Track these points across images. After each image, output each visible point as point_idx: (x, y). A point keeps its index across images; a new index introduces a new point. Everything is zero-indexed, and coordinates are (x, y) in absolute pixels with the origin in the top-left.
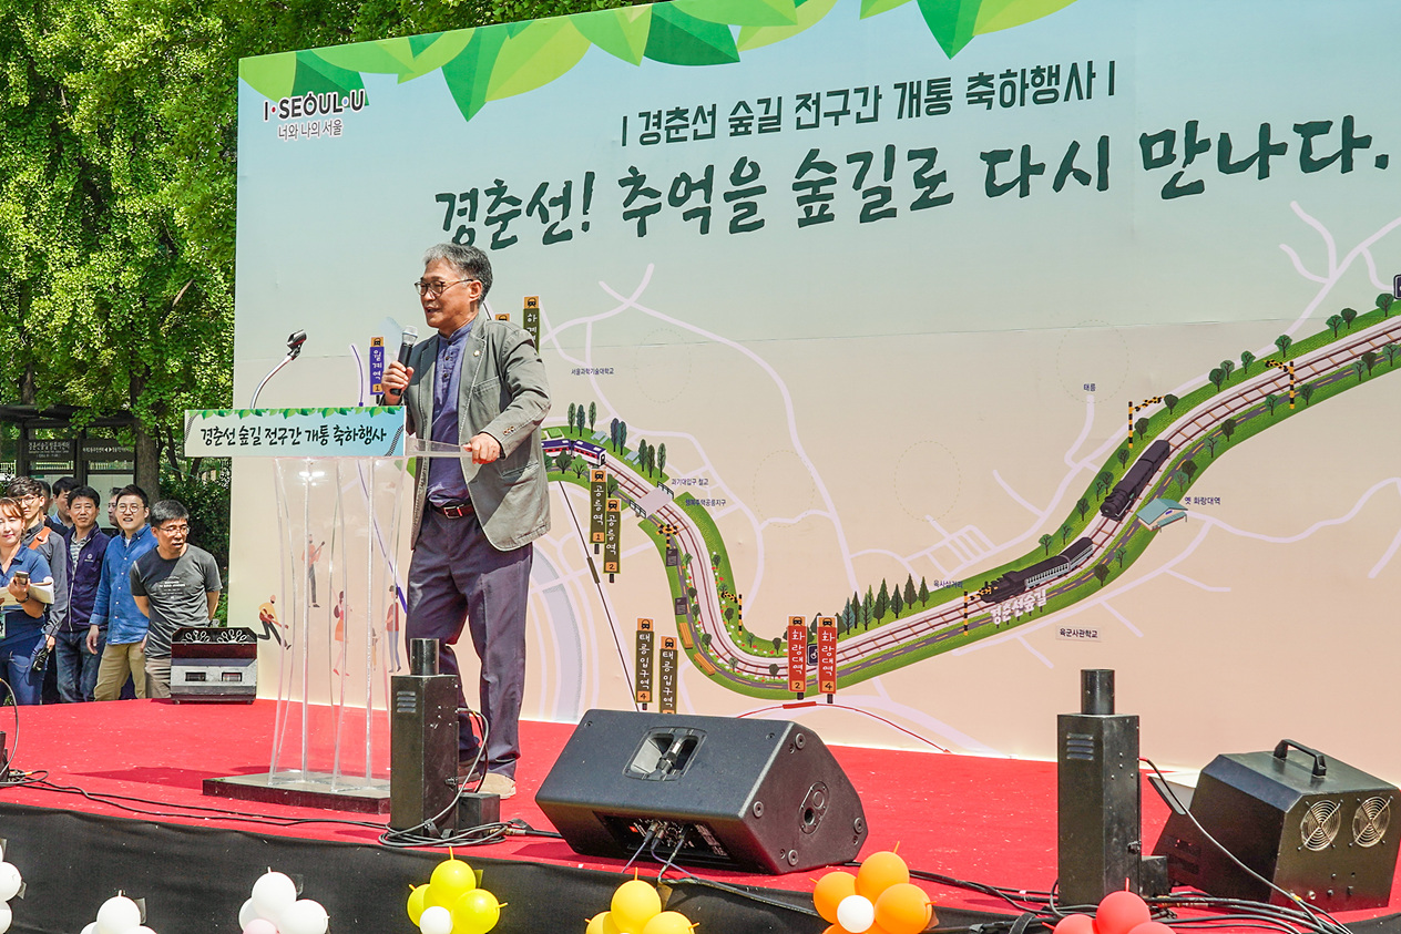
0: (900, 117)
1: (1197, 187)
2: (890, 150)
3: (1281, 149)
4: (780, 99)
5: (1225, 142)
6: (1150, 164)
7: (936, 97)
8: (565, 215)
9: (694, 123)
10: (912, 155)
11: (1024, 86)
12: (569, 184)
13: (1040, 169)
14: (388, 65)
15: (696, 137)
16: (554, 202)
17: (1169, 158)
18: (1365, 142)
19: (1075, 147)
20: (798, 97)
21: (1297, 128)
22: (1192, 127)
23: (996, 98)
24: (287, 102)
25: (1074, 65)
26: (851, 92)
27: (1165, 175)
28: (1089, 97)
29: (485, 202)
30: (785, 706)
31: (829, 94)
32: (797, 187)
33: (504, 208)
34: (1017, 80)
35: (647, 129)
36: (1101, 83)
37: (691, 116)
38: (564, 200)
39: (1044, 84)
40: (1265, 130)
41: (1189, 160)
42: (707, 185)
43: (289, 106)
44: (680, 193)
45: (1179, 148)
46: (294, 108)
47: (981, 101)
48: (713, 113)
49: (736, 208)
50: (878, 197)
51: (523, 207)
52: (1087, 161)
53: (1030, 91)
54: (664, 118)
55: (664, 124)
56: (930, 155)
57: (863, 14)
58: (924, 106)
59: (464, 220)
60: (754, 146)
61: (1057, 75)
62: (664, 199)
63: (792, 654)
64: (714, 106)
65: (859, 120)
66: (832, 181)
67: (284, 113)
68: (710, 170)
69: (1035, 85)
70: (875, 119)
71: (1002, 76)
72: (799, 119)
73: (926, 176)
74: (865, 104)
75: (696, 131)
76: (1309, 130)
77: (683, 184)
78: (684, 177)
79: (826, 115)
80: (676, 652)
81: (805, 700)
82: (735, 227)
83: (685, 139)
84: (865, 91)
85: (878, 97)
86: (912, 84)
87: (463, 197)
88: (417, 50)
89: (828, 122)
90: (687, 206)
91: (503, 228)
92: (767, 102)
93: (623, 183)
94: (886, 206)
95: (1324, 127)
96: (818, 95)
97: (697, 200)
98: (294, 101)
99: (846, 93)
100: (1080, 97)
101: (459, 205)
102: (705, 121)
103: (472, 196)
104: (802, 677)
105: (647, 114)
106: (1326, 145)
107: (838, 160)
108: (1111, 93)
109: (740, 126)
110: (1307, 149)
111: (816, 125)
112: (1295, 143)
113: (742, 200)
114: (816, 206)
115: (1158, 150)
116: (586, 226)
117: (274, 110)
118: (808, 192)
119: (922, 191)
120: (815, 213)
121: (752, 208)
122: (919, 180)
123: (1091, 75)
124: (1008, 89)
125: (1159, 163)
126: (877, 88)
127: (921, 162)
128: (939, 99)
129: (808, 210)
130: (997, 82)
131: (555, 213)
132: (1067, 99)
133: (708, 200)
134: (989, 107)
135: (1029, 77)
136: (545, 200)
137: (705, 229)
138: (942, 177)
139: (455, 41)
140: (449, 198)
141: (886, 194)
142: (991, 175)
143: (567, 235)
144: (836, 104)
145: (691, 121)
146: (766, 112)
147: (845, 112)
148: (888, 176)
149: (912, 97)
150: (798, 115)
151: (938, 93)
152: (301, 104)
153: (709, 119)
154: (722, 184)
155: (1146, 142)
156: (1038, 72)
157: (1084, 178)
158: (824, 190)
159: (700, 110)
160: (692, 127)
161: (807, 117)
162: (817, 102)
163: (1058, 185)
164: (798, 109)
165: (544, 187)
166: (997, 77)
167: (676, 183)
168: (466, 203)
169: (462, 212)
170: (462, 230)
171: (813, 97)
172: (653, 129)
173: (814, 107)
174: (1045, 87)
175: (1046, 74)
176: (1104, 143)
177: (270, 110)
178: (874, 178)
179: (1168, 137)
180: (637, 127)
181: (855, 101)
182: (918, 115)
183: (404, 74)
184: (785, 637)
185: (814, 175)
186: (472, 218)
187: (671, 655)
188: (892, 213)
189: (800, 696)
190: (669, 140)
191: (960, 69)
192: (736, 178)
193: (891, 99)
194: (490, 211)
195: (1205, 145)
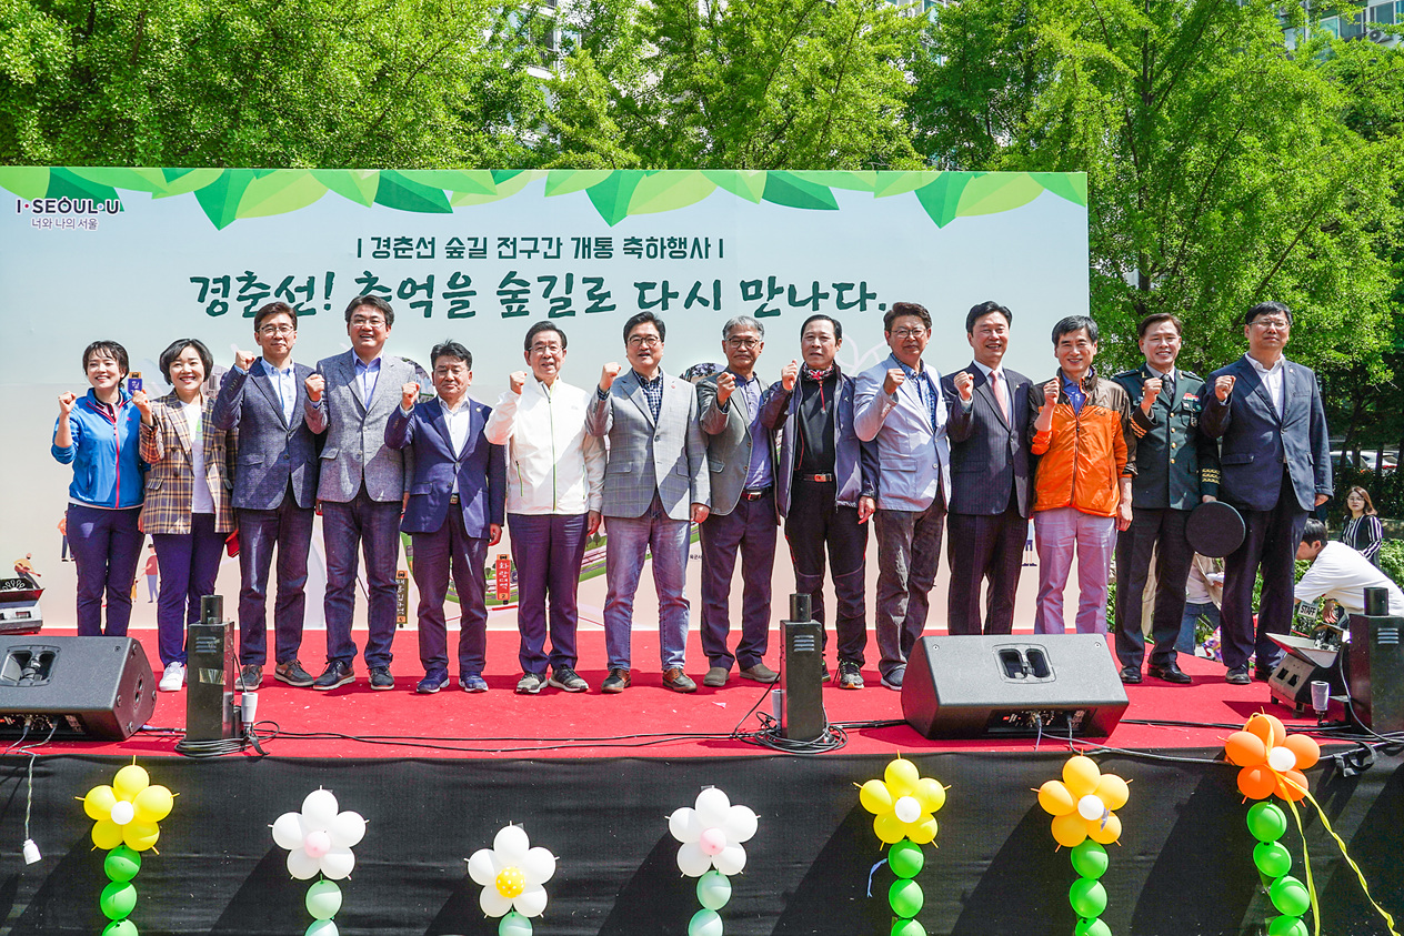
0: (576, 257)
1: (776, 313)
2: (570, 277)
3: (826, 296)
4: (485, 239)
5: (792, 290)
6: (746, 297)
7: (604, 247)
8: (310, 298)
9: (418, 247)
10: (585, 280)
11: (663, 247)
12: (312, 279)
13: (675, 295)
14: (142, 186)
15: (419, 256)
16: (299, 289)
17: (758, 295)
18: (873, 296)
19: (698, 285)
20: (499, 239)
21: (834, 285)
22: (772, 280)
23: (644, 252)
24: (41, 202)
25: (696, 239)
26: (540, 240)
27: (757, 304)
28: (707, 257)
29: (235, 286)
30: (494, 609)
31: (523, 239)
32: (499, 293)
33: (254, 290)
34: (658, 244)
35: (378, 248)
36: (714, 250)
37: (415, 243)
38: (309, 288)
39: (677, 248)
40: (816, 285)
41: (770, 297)
42: (429, 286)
43: (43, 205)
44: (408, 290)
45: (765, 290)
46: (48, 206)
47: (633, 253)
48: (432, 242)
49: (452, 303)
50: (562, 303)
51: (272, 291)
52: (706, 292)
53: (667, 251)
54: (392, 243)
55: (392, 246)
56: (599, 282)
57: (546, 194)
58: (593, 253)
59: (218, 296)
60: (465, 265)
61: (685, 243)
62: (394, 293)
63: (499, 577)
64: (433, 239)
65: (546, 256)
66: (528, 292)
67: (38, 209)
68: (431, 278)
69: (670, 247)
70: (558, 257)
71: (647, 240)
72: (500, 253)
73: (596, 293)
74: (550, 247)
75: (419, 253)
76: (841, 287)
77: (410, 285)
78: (410, 281)
79: (521, 251)
80: (407, 580)
81: (509, 605)
82: (452, 314)
83: (410, 257)
84: (550, 240)
85: (559, 244)
86: (584, 239)
87: (216, 281)
88: (169, 178)
89: (522, 257)
90: (413, 299)
91: (254, 304)
92: (476, 240)
93: (359, 281)
94: (567, 309)
95: (850, 286)
96: (515, 239)
97: (421, 295)
98: (47, 202)
99: (536, 240)
100: (701, 257)
101: (211, 286)
102: (426, 247)
103: (226, 280)
104: (507, 591)
105: (379, 239)
106: (851, 296)
107: (532, 280)
108: (721, 256)
109: (454, 252)
110: (840, 297)
111: (514, 257)
112: (834, 293)
113: (457, 298)
114: (515, 307)
115: (752, 291)
116: (327, 307)
117: (27, 206)
118: (510, 297)
119: (593, 302)
120: (515, 310)
121: (466, 305)
122: (591, 295)
123: (708, 246)
124: (652, 248)
125: (752, 298)
126: (558, 239)
127: (593, 285)
128: (603, 249)
129: (510, 308)
130: (645, 244)
131: (301, 297)
132: (692, 257)
133: (430, 296)
134: (640, 257)
135: (666, 243)
136: (291, 288)
137: (428, 314)
138: (608, 295)
139: (207, 176)
140: (205, 281)
141: (568, 302)
142: (642, 296)
143: (312, 312)
144: (530, 245)
145: (414, 246)
146: (475, 245)
147: (536, 251)
148: (568, 291)
149: (584, 247)
150: (500, 249)
151: (604, 246)
152: (56, 204)
153: (430, 246)
154: (441, 286)
155: (744, 286)
156: (672, 240)
157: (705, 302)
158: (520, 296)
159: (422, 240)
160: (416, 251)
161: (507, 251)
162: (514, 243)
163: (688, 305)
164: (499, 246)
165: (289, 279)
166: (644, 240)
167: (404, 284)
168: (220, 285)
169: (215, 291)
170: (215, 303)
171: (512, 240)
172: (385, 249)
173: (511, 246)
174: (677, 249)
175: (677, 242)
176: (717, 284)
177: (22, 206)
178: (559, 291)
179: (758, 284)
180: (369, 247)
181: (543, 246)
182: (589, 257)
183: (157, 193)
184: (494, 567)
185: (512, 287)
186: (225, 295)
187: (403, 582)
188: (572, 313)
189: (506, 602)
190: (397, 256)
191: (618, 234)
192: (452, 284)
193: (569, 248)
194: (241, 291)
195: (780, 290)
